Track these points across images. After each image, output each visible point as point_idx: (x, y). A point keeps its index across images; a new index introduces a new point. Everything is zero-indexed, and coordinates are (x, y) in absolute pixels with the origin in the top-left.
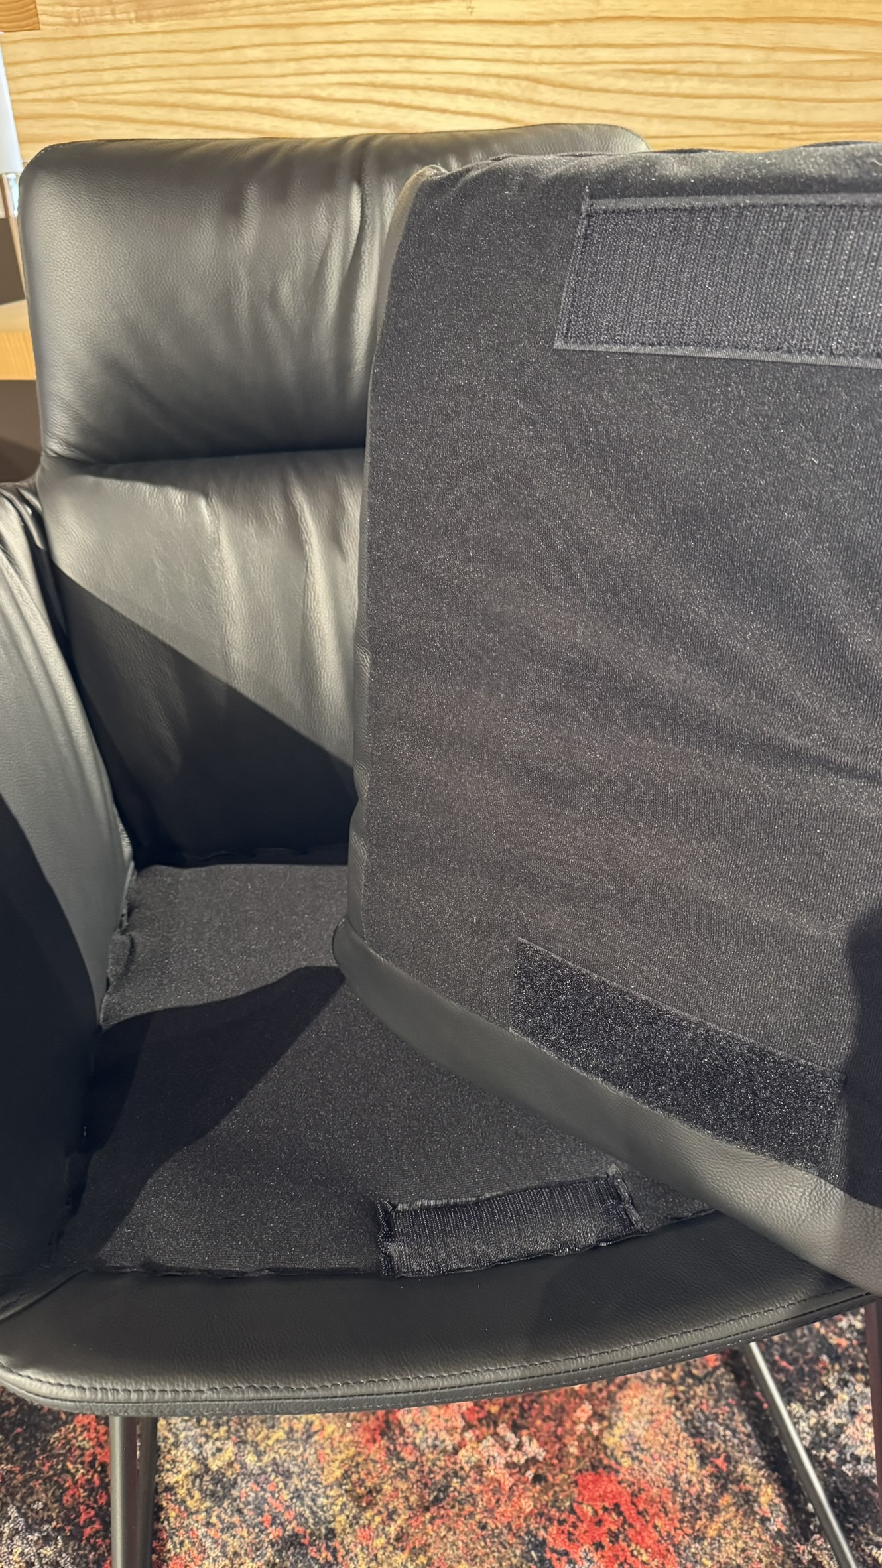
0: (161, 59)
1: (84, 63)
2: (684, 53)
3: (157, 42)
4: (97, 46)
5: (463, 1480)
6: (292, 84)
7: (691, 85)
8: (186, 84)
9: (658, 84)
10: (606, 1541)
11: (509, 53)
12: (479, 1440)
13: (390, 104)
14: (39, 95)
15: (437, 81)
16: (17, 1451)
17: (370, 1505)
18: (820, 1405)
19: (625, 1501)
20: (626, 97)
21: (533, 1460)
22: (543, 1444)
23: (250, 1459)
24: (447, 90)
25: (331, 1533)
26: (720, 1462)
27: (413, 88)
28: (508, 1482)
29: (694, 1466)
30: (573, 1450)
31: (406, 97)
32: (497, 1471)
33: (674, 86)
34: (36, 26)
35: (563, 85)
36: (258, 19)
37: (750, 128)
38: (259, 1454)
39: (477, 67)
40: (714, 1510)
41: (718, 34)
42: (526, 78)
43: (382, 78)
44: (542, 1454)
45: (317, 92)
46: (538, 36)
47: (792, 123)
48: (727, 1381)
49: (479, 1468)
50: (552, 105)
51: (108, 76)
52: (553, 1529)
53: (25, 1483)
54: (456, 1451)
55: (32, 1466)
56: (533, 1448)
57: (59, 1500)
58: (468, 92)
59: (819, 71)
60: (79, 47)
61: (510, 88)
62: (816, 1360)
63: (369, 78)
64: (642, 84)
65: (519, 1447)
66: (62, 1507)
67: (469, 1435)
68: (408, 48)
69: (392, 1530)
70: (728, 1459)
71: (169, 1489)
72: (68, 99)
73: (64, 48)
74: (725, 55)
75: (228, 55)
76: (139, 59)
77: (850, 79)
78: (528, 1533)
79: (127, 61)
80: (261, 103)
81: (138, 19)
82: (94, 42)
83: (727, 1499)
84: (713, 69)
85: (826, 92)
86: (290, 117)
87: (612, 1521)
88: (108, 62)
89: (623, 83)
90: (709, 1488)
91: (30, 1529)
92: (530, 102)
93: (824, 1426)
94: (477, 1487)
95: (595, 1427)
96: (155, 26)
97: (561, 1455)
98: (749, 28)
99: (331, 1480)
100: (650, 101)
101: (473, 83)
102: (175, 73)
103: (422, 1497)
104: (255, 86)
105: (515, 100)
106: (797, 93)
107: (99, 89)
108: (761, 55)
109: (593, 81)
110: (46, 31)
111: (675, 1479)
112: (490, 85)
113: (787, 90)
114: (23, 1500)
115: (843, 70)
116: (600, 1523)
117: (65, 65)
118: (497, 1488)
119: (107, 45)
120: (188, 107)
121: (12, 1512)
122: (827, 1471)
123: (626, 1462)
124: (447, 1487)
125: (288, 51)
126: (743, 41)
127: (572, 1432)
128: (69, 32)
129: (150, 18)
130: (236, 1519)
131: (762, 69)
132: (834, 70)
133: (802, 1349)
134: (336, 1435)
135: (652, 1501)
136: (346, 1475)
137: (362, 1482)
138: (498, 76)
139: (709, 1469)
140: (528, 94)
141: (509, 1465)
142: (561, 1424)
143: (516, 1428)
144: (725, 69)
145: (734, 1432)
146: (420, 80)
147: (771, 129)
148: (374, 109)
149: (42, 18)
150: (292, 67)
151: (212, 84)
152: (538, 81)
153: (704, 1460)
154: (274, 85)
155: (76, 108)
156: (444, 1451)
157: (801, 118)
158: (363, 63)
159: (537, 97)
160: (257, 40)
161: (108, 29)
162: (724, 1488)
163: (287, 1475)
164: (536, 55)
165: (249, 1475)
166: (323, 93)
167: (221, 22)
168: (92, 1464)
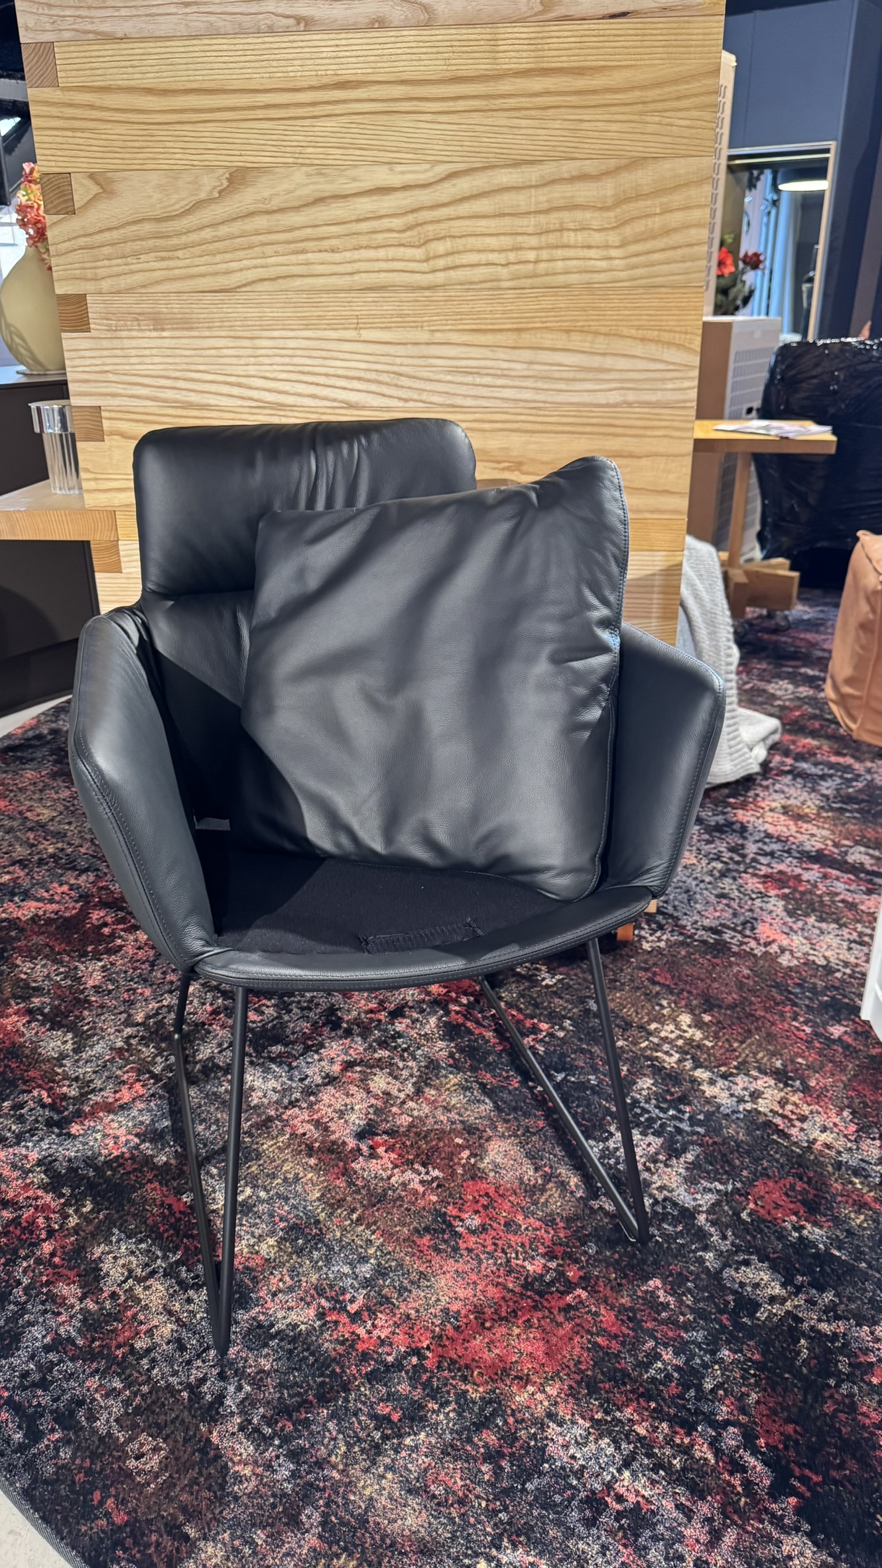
0: (169, 352)
1: (118, 352)
2: (482, 363)
3: (167, 343)
4: (127, 343)
5: (394, 1191)
6: (252, 370)
7: (487, 380)
8: (185, 367)
9: (469, 379)
10: (481, 1209)
11: (382, 359)
12: (403, 1172)
13: (312, 383)
14: (87, 369)
15: (340, 372)
16: (111, 1203)
17: (339, 1207)
18: (607, 1139)
19: (492, 1192)
20: (451, 385)
21: (437, 1178)
22: (442, 1171)
23: (263, 1194)
24: (347, 377)
25: (317, 1222)
26: (547, 1169)
27: (327, 375)
28: (421, 1189)
29: (531, 1173)
30: (460, 1171)
31: (322, 380)
32: (416, 1185)
33: (478, 380)
34: (88, 330)
35: (414, 377)
36: (232, 334)
37: (522, 404)
38: (268, 1191)
39: (364, 366)
40: (543, 1190)
41: (501, 354)
42: (394, 373)
43: (306, 369)
44: (441, 1175)
45: (268, 375)
46: (400, 350)
47: (545, 402)
48: (550, 1132)
49: (404, 1185)
50: (410, 388)
51: (133, 360)
52: (450, 1208)
53: (120, 1218)
54: (389, 1178)
55: (123, 1210)
56: (436, 1173)
57: (145, 1223)
58: (359, 379)
59: (557, 375)
60: (116, 343)
61: (384, 378)
62: (604, 1118)
63: (300, 368)
64: (459, 378)
65: (427, 1173)
66: (147, 1226)
67: (396, 1171)
68: (324, 354)
69: (355, 1216)
70: (551, 1167)
71: (214, 1211)
72: (107, 372)
73: (106, 344)
74: (505, 365)
75: (213, 352)
76: (154, 352)
77: (574, 380)
78: (435, 1210)
79: (147, 352)
80: (232, 379)
81: (155, 330)
82: (125, 341)
83: (550, 1185)
84: (499, 372)
85: (562, 386)
86: (250, 388)
87: (484, 1201)
88: (133, 352)
89: (449, 378)
90: (540, 1181)
91: (129, 1237)
92: (396, 386)
93: (608, 1148)
94: (403, 1194)
95: (472, 1161)
96: (165, 334)
97: (453, 1173)
98: (517, 352)
99: (314, 1198)
100: (465, 387)
101: (362, 374)
102: (178, 360)
103: (370, 1200)
104: (229, 370)
105: (387, 384)
106: (546, 386)
107: (127, 367)
108: (525, 366)
109: (431, 376)
110: (93, 333)
111: (521, 1179)
112: (373, 376)
113: (540, 385)
114: (121, 1225)
115: (571, 375)
116: (477, 1202)
117: (105, 353)
118: (415, 1192)
119: (134, 343)
120: (184, 379)
121: (116, 1231)
122: (608, 1168)
123: (492, 1174)
124: (385, 1195)
125: (250, 352)
126: (515, 358)
127: (459, 1163)
128: (109, 335)
129: (163, 330)
130: (258, 1221)
131: (526, 373)
132: (565, 375)
133: (596, 1115)
134: (315, 1179)
135: (508, 1190)
136: (323, 1195)
137: (333, 1197)
138: (377, 371)
139: (541, 1173)
140: (395, 382)
141: (422, 1182)
142: (452, 1160)
143: (424, 1165)
144: (505, 372)
145: (555, 1156)
146: (331, 371)
147: (533, 405)
148: (303, 386)
149: (92, 326)
150: (252, 360)
151: (201, 368)
152: (400, 375)
153: (536, 1170)
154: (240, 370)
155: (111, 377)
156: (382, 1179)
157: (549, 399)
158: (296, 360)
159: (400, 383)
160: (230, 345)
161: (135, 334)
162: (550, 1180)
163: (287, 1199)
164: (398, 361)
165: (262, 1201)
166: (271, 376)
167: (207, 334)
168: (162, 1205)
